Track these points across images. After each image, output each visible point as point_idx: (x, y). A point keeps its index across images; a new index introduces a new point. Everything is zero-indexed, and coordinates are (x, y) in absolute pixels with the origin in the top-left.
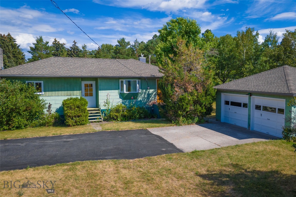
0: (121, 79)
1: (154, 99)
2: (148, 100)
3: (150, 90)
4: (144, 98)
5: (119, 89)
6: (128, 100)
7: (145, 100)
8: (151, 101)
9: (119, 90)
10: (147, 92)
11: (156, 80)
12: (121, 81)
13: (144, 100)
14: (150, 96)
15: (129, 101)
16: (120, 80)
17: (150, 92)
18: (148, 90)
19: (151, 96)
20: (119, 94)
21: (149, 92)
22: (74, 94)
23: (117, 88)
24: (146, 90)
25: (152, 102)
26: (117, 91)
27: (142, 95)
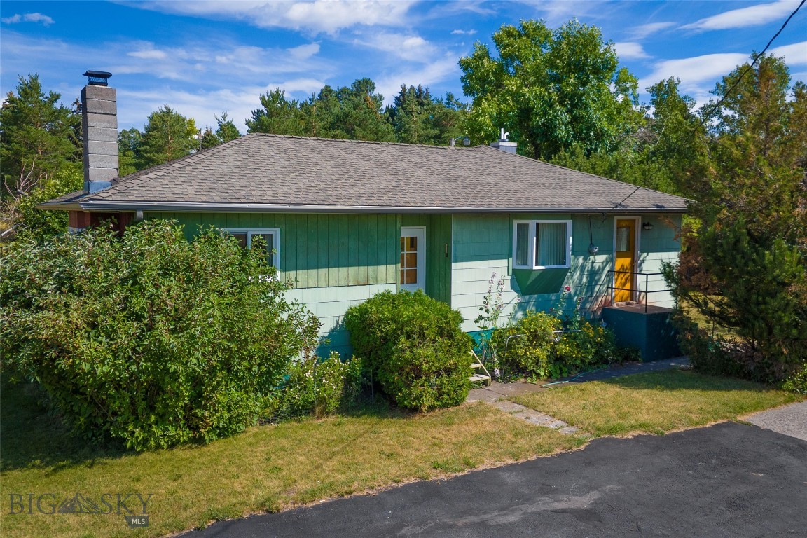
0: (516, 219)
1: (607, 290)
2: (589, 294)
3: (597, 257)
4: (579, 288)
5: (510, 255)
6: (536, 296)
7: (581, 293)
8: (597, 297)
9: (511, 259)
10: (589, 265)
11: (615, 219)
12: (519, 225)
13: (578, 293)
14: (597, 278)
15: (537, 300)
16: (516, 223)
17: (597, 265)
18: (592, 257)
19: (599, 280)
20: (510, 273)
21: (595, 264)
22: (379, 279)
23: (506, 251)
24: (585, 259)
25: (600, 299)
26: (504, 262)
27: (575, 277)
